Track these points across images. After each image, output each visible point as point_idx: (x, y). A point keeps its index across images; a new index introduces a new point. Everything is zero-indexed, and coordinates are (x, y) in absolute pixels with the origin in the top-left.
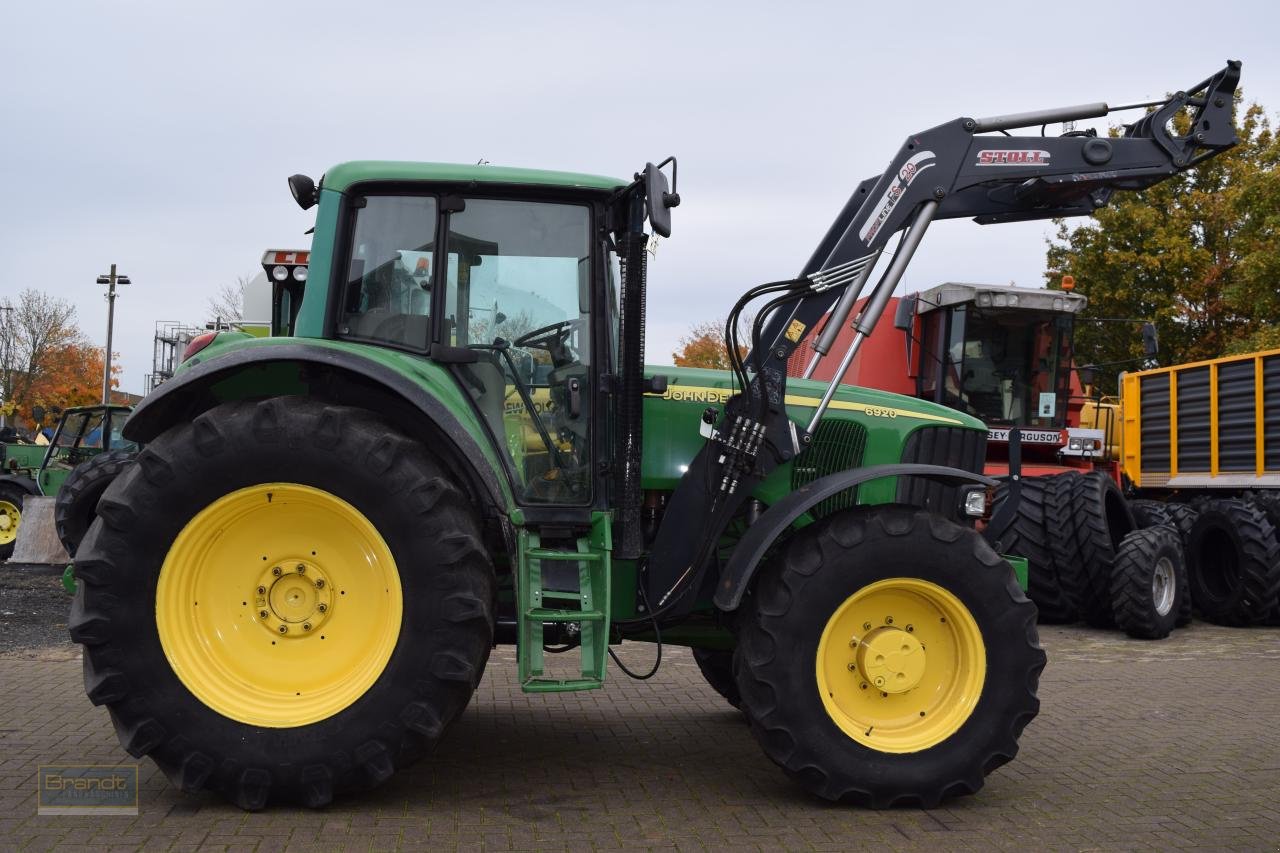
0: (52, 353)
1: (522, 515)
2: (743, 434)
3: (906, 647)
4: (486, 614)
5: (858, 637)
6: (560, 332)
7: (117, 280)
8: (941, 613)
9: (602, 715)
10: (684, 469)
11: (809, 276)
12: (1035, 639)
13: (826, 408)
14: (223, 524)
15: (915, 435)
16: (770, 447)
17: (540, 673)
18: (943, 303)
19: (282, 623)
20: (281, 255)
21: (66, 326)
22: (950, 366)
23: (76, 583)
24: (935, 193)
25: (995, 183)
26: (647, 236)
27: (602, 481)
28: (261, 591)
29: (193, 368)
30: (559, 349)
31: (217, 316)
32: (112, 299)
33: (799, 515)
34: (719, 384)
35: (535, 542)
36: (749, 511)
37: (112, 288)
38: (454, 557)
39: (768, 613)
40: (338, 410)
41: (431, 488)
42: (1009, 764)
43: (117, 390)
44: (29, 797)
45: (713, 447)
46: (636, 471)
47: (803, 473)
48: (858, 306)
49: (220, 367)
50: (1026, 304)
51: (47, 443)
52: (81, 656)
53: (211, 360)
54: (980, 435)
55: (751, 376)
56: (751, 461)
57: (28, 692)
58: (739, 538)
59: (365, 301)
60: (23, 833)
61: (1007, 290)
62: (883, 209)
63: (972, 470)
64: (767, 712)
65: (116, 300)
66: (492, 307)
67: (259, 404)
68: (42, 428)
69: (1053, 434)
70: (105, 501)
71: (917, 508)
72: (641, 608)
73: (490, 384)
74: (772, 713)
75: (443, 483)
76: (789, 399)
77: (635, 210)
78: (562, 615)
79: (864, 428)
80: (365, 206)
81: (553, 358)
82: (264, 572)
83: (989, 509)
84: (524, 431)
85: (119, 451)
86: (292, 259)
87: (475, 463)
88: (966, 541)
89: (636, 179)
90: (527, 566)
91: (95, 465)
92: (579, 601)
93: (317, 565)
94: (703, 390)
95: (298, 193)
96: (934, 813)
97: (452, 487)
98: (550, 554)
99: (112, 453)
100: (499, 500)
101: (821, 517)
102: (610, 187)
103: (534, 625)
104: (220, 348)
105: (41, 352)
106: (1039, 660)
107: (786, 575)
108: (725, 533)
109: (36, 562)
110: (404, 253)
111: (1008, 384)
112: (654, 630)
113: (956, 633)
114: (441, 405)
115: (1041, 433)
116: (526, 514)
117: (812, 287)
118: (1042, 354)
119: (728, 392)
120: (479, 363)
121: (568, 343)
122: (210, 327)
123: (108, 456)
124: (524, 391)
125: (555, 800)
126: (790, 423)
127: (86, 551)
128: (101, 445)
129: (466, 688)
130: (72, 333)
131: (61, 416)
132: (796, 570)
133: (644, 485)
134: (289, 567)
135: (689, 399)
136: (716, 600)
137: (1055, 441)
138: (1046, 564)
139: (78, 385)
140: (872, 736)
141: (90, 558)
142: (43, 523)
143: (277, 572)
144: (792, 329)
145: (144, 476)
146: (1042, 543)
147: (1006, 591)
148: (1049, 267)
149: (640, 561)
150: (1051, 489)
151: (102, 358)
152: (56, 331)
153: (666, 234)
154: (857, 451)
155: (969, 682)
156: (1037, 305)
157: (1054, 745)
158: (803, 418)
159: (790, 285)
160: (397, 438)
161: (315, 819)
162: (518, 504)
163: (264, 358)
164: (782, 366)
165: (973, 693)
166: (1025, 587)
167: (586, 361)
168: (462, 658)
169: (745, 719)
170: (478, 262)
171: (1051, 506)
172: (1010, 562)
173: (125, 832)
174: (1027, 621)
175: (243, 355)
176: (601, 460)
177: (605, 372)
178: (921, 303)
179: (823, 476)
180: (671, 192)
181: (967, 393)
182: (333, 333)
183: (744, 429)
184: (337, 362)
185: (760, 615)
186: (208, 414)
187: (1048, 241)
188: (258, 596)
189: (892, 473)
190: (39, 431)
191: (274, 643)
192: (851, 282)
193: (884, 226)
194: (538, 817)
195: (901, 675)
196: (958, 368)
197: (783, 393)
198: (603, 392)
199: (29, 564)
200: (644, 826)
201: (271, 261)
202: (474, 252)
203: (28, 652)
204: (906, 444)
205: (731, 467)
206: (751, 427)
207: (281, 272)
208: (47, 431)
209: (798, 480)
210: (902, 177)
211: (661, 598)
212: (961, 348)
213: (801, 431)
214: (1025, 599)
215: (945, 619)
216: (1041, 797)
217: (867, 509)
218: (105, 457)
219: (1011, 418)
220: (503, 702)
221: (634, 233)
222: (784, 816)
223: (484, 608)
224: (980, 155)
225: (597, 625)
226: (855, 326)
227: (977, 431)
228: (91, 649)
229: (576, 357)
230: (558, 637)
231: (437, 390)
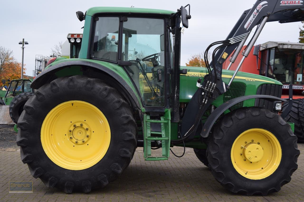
0: (6, 64)
1: (145, 110)
2: (209, 86)
3: (257, 149)
4: (135, 138)
5: (243, 146)
6: (155, 56)
7: (24, 43)
8: (268, 138)
9: (167, 167)
10: (191, 97)
11: (229, 39)
12: (297, 147)
13: (234, 78)
14: (59, 112)
15: (261, 86)
16: (217, 90)
17: (150, 155)
18: (268, 47)
19: (76, 140)
20: (73, 35)
21: (10, 57)
22: (270, 66)
23: (18, 129)
24: (267, 14)
25: (286, 10)
26: (181, 28)
27: (168, 100)
28: (70, 131)
29: (50, 67)
30: (155, 61)
31: (53, 53)
32: (23, 48)
33: (226, 110)
34: (202, 71)
35: (148, 117)
36: (210, 109)
37: (23, 45)
38: (125, 122)
39: (217, 138)
40: (92, 79)
41: (119, 102)
42: (288, 183)
43: (25, 75)
44: (6, 189)
45: (201, 90)
46: (178, 97)
47: (227, 98)
48: (243, 48)
49: (58, 67)
50: (294, 47)
51: (6, 90)
52: (19, 150)
53: (55, 65)
54: (280, 86)
55: (212, 69)
56: (212, 94)
57: (4, 160)
58: (208, 117)
59: (98, 48)
60: (5, 199)
61: (288, 43)
62: (251, 19)
63: (278, 97)
64: (216, 167)
65: (24, 49)
66: (134, 50)
67: (69, 78)
68: (4, 86)
69: (301, 86)
70: (26, 106)
71: (261, 108)
72: (179, 137)
73: (135, 72)
74: (218, 167)
75: (122, 100)
76: (223, 76)
77: (177, 20)
78: (156, 138)
79: (245, 84)
80: (98, 20)
81: (153, 64)
82: (71, 126)
83: (282, 108)
84: (143, 86)
85: (27, 92)
86: (76, 36)
87: (131, 95)
88: (276, 118)
89: (178, 11)
90: (146, 124)
91: (20, 96)
92: (161, 135)
93: (86, 124)
94: (197, 73)
95: (79, 16)
96: (266, 197)
97: (125, 102)
98: (153, 121)
99: (25, 93)
100: (138, 105)
101: (232, 110)
102: (170, 13)
103: (148, 141)
104: (57, 62)
105: (3, 64)
106: (298, 153)
107: (222, 127)
108: (204, 115)
109: (4, 124)
110: (109, 34)
111: (287, 71)
112: (183, 143)
113: (272, 145)
114: (121, 78)
115: (297, 86)
116: (146, 109)
117: (230, 42)
118: (298, 63)
119: (205, 74)
120: (132, 66)
121: (157, 60)
122: (51, 56)
123: (24, 94)
124: (144, 74)
125: (155, 192)
126: (223, 83)
127: (20, 120)
128: (21, 90)
129: (129, 160)
130: (12, 59)
131: (10, 82)
132: (225, 126)
133: (180, 101)
134: (78, 124)
135: (193, 76)
136: (201, 135)
137: (302, 89)
138: (299, 125)
139: (14, 74)
140: (247, 175)
141: (22, 122)
142: (6, 113)
143: (75, 126)
144: (224, 55)
145: (37, 99)
146: (297, 119)
147: (288, 133)
148: (300, 36)
149: (179, 123)
150: (300, 103)
151: (21, 66)
152: (7, 58)
153: (187, 27)
154: (243, 91)
155: (276, 159)
156: (297, 48)
157: (302, 178)
158: (227, 82)
159: (223, 42)
160: (109, 87)
161: (86, 196)
162: (143, 107)
163: (70, 65)
164: (221, 66)
165: (278, 162)
166: (294, 132)
167: (163, 65)
168: (128, 151)
169: (209, 169)
170: (131, 36)
171: (300, 108)
172: (289, 124)
173: (33, 199)
174: (294, 142)
175: (64, 63)
176: (168, 94)
177: (169, 68)
178: (261, 47)
179: (233, 98)
180: (188, 15)
181: (275, 74)
182: (90, 57)
183: (210, 84)
184: (91, 65)
185: (214, 139)
186: (54, 81)
187: (300, 28)
188: (69, 133)
189: (254, 97)
190: (3, 87)
191: (74, 146)
192: (242, 41)
193: (252, 24)
194: (150, 196)
195: (256, 157)
196: (272, 67)
197: (221, 74)
198: (168, 74)
199: (2, 124)
200: (180, 199)
201: (70, 37)
202: (130, 33)
203: (3, 149)
204: (258, 89)
205: (206, 96)
206: (212, 84)
207: (73, 40)
208: (6, 87)
209: (225, 100)
210: (257, 9)
211: (185, 134)
212: (273, 61)
213: (226, 85)
214: (294, 135)
215: (270, 141)
216: (298, 193)
217: (246, 108)
218: (23, 94)
219: (288, 82)
220: (139, 164)
221: (177, 27)
222: (221, 197)
223: (134, 137)
224: (281, 2)
225: (167, 141)
226: (243, 54)
227: (279, 85)
228: (23, 148)
229: (160, 64)
230: (155, 145)
231: (120, 73)
